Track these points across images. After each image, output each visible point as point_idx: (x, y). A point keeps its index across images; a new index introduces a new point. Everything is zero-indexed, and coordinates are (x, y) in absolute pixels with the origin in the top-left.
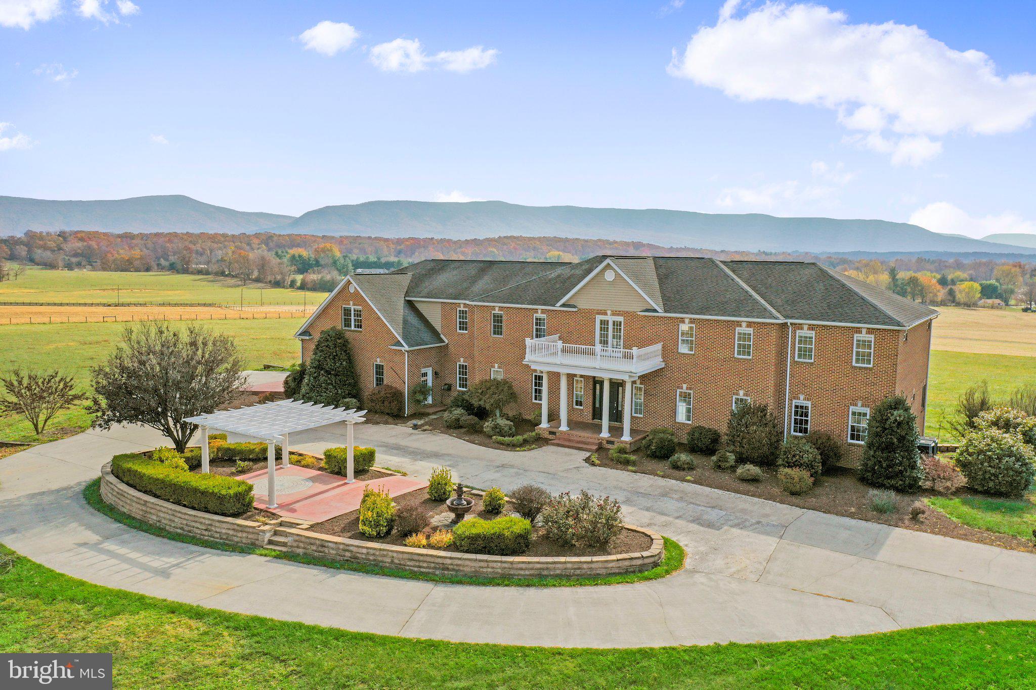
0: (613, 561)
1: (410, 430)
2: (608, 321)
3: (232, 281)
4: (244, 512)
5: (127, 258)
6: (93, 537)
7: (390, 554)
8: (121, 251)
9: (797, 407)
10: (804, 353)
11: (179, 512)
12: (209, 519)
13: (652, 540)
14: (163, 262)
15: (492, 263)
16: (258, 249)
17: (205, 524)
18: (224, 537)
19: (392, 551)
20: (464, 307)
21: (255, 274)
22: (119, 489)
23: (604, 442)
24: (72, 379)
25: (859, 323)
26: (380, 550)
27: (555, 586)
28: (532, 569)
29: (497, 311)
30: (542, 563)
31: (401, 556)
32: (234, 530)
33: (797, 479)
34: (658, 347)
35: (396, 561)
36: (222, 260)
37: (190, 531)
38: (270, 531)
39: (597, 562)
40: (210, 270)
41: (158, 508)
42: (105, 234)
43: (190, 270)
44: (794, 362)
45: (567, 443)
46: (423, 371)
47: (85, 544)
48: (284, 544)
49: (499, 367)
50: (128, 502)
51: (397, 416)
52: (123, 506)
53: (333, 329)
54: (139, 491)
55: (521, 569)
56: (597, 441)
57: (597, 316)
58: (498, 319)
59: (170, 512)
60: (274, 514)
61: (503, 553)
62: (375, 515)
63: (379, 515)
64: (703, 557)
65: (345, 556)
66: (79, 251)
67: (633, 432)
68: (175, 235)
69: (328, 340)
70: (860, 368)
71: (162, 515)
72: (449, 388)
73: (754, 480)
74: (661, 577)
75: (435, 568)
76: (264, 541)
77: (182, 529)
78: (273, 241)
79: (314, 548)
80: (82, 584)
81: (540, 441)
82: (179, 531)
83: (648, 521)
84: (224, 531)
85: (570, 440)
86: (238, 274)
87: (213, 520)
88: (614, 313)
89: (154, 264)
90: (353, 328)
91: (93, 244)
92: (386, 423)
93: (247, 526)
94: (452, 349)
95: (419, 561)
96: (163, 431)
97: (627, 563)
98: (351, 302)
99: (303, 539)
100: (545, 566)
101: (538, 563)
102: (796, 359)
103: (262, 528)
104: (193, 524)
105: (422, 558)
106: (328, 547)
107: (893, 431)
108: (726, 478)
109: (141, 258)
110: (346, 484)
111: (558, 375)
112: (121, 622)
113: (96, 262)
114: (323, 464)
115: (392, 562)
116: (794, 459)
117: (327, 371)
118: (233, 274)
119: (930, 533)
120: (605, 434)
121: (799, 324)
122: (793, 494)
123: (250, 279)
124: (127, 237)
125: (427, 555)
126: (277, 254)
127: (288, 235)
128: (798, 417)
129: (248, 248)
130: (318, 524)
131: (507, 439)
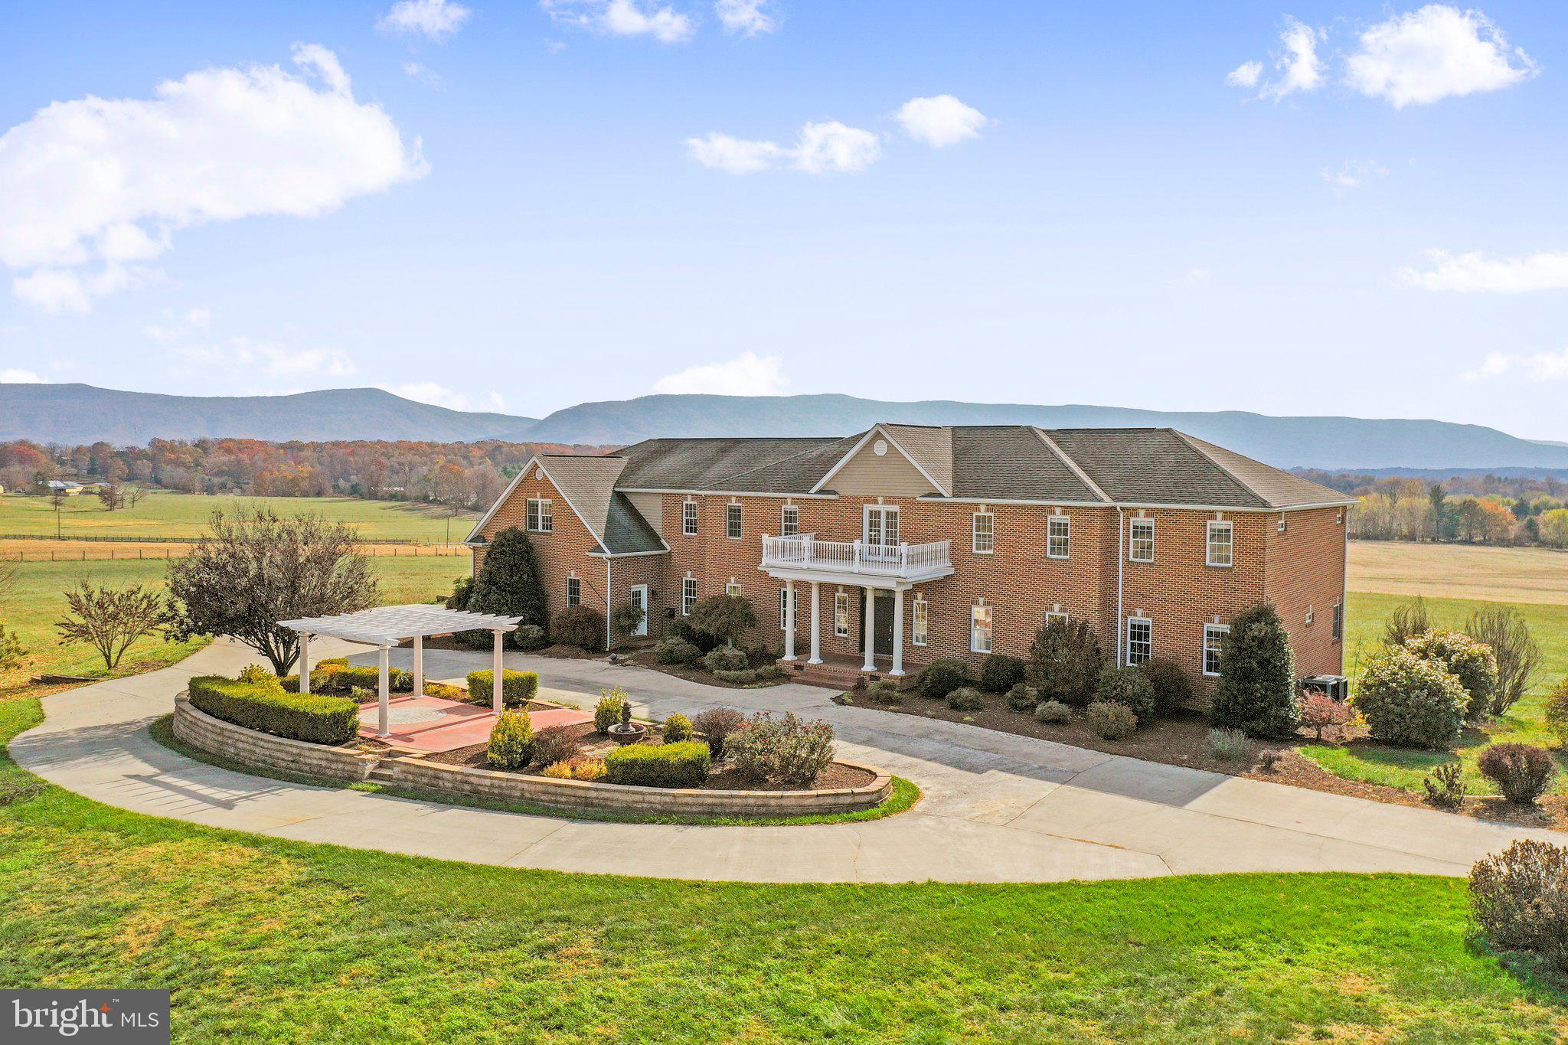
0: (811, 796)
1: (607, 665)
2: (879, 512)
3: (437, 510)
4: (346, 740)
5: (290, 478)
6: (148, 770)
7: (520, 785)
8: (283, 467)
9: (1133, 626)
10: (1144, 550)
11: (261, 740)
12: (297, 747)
13: (876, 777)
14: (341, 483)
15: (737, 441)
16: (480, 464)
17: (292, 754)
18: (315, 770)
19: (522, 781)
20: (692, 500)
21: (473, 498)
22: (192, 716)
23: (867, 678)
24: (158, 596)
25: (1211, 504)
26: (507, 780)
27: (727, 825)
28: (701, 805)
29: (734, 503)
30: (715, 797)
31: (533, 788)
32: (327, 759)
33: (1112, 717)
34: (946, 544)
35: (527, 795)
36: (426, 479)
37: (273, 765)
38: (373, 761)
39: (789, 797)
40: (408, 494)
41: (237, 736)
42: (263, 444)
43: (380, 494)
44: (1128, 562)
45: (816, 679)
46: (635, 588)
47: (137, 777)
48: (389, 778)
49: (736, 582)
50: (202, 731)
51: (595, 649)
52: (195, 739)
53: (512, 529)
54: (216, 718)
55: (687, 804)
56: (857, 677)
57: (865, 505)
58: (735, 513)
59: (251, 740)
60: (384, 743)
61: (667, 784)
62: (506, 738)
63: (510, 737)
64: (943, 800)
65: (463, 790)
66: (224, 468)
67: (905, 665)
68: (362, 444)
69: (503, 545)
70: (1216, 568)
71: (241, 745)
72: (672, 613)
73: (1058, 722)
74: (875, 819)
75: (575, 803)
76: (364, 774)
77: (264, 762)
78: (501, 453)
79: (425, 780)
80: (121, 812)
81: (780, 677)
82: (260, 765)
83: (885, 762)
84: (315, 762)
85: (820, 676)
86: (448, 500)
87: (302, 748)
88: (888, 501)
89: (328, 486)
90: (540, 529)
91: (244, 457)
92: (577, 657)
93: (343, 754)
94: (676, 559)
95: (556, 794)
96: (259, 648)
97: (831, 800)
98: (538, 494)
99: (412, 769)
100: (718, 801)
101: (710, 796)
102: (1131, 558)
103: (364, 756)
104: (279, 754)
105: (559, 790)
106: (441, 779)
107: (1252, 652)
108: (1019, 719)
109: (311, 476)
110: (491, 715)
111: (809, 585)
112: (158, 849)
113: (248, 483)
114: (468, 695)
115: (523, 796)
116: (1114, 692)
117: (499, 588)
118: (442, 499)
119: (1282, 783)
120: (868, 667)
121: (1133, 509)
122: (1109, 738)
123: (464, 507)
124: (293, 448)
125: (566, 786)
126: (505, 469)
127: (525, 444)
128: (1136, 641)
129: (465, 462)
130: (437, 754)
131: (733, 673)
